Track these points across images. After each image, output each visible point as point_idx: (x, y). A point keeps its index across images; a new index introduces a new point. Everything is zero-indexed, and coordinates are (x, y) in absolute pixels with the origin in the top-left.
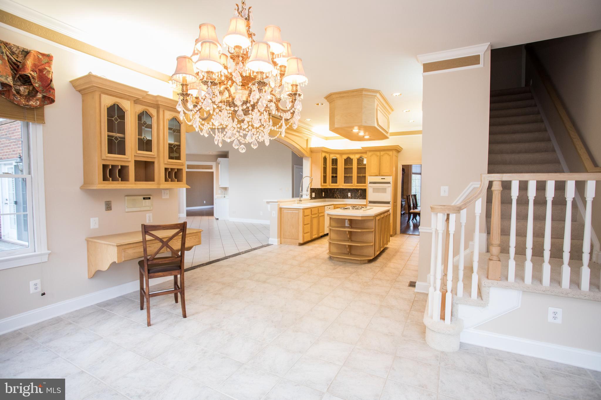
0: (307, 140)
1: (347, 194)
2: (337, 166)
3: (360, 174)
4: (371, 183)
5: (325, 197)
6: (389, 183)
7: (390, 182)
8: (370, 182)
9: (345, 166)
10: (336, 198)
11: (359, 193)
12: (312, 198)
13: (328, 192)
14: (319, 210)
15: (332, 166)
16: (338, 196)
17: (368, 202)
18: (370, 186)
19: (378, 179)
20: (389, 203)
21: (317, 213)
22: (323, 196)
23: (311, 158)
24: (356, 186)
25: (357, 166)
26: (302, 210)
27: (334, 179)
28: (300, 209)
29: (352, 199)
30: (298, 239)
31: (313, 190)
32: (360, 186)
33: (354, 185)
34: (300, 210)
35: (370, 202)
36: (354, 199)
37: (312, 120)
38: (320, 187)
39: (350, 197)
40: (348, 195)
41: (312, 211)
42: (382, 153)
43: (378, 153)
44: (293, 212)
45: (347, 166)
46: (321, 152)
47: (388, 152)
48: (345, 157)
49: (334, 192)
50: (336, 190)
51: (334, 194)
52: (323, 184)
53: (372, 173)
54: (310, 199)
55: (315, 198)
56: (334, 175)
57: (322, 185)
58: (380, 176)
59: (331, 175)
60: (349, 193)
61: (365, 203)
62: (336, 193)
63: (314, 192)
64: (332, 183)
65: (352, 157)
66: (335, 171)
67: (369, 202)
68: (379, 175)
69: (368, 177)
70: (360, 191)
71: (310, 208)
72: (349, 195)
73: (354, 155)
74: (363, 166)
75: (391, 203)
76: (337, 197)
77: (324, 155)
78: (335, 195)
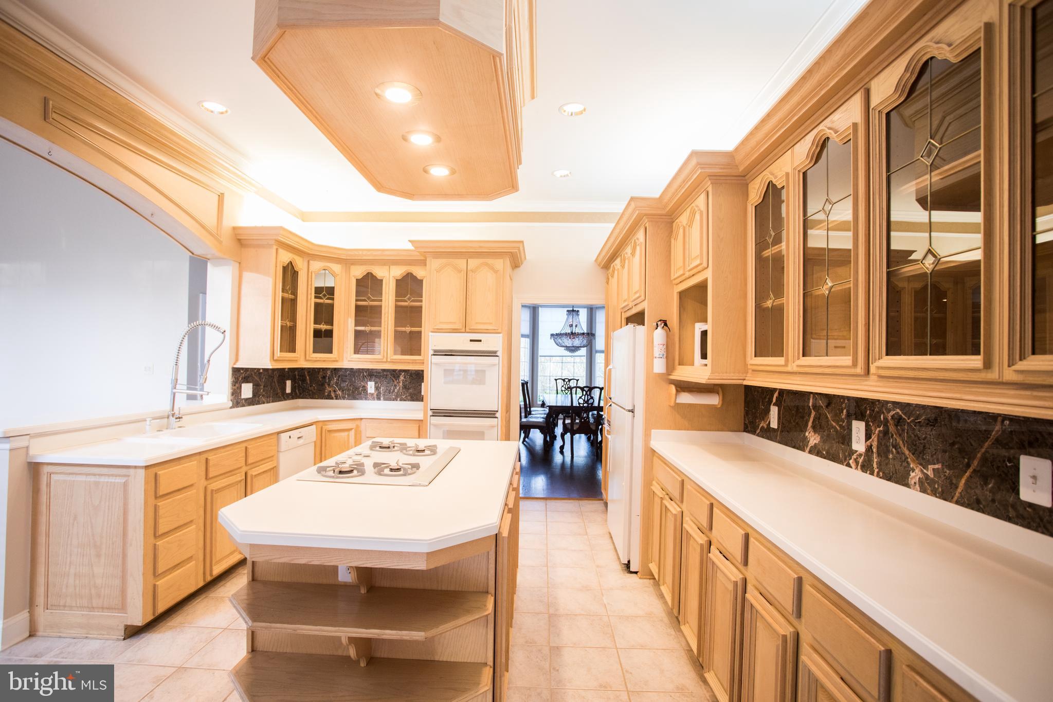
0: (221, 197)
1: (364, 386)
2: (333, 299)
3: (405, 326)
4: (437, 353)
5: (294, 396)
6: (493, 354)
7: (495, 352)
8: (435, 351)
9: (357, 300)
10: (329, 397)
11: (401, 384)
12: (238, 401)
13: (304, 380)
14: (251, 452)
15: (316, 297)
16: (334, 391)
17: (430, 413)
18: (436, 364)
19: (461, 342)
20: (494, 414)
21: (241, 468)
22: (288, 390)
23: (240, 263)
24: (393, 362)
25: (396, 301)
26: (142, 471)
27: (323, 339)
28: (136, 467)
29: (379, 399)
30: (123, 608)
31: (241, 375)
32: (407, 363)
33: (385, 360)
34: (132, 471)
35: (437, 413)
36: (385, 399)
37: (229, 112)
38: (269, 365)
39: (372, 394)
40: (365, 389)
41: (211, 463)
42: (473, 263)
43: (461, 263)
44: (97, 484)
45: (364, 300)
46: (275, 247)
47: (490, 261)
48: (359, 272)
49: (324, 377)
50: (329, 372)
51: (323, 385)
52: (278, 354)
53: (440, 323)
54: (231, 404)
55: (250, 402)
56: (323, 327)
57: (275, 359)
58: (465, 332)
59: (312, 326)
60: (369, 383)
61: (420, 416)
62: (330, 381)
63: (248, 382)
64: (314, 352)
65: (379, 272)
66: (324, 313)
67: (434, 413)
68: (465, 329)
69: (431, 334)
70: (402, 378)
71: (200, 453)
72: (371, 386)
73: (387, 267)
74: (412, 301)
75: (498, 415)
76: (333, 394)
77: (286, 257)
78: (328, 389)
